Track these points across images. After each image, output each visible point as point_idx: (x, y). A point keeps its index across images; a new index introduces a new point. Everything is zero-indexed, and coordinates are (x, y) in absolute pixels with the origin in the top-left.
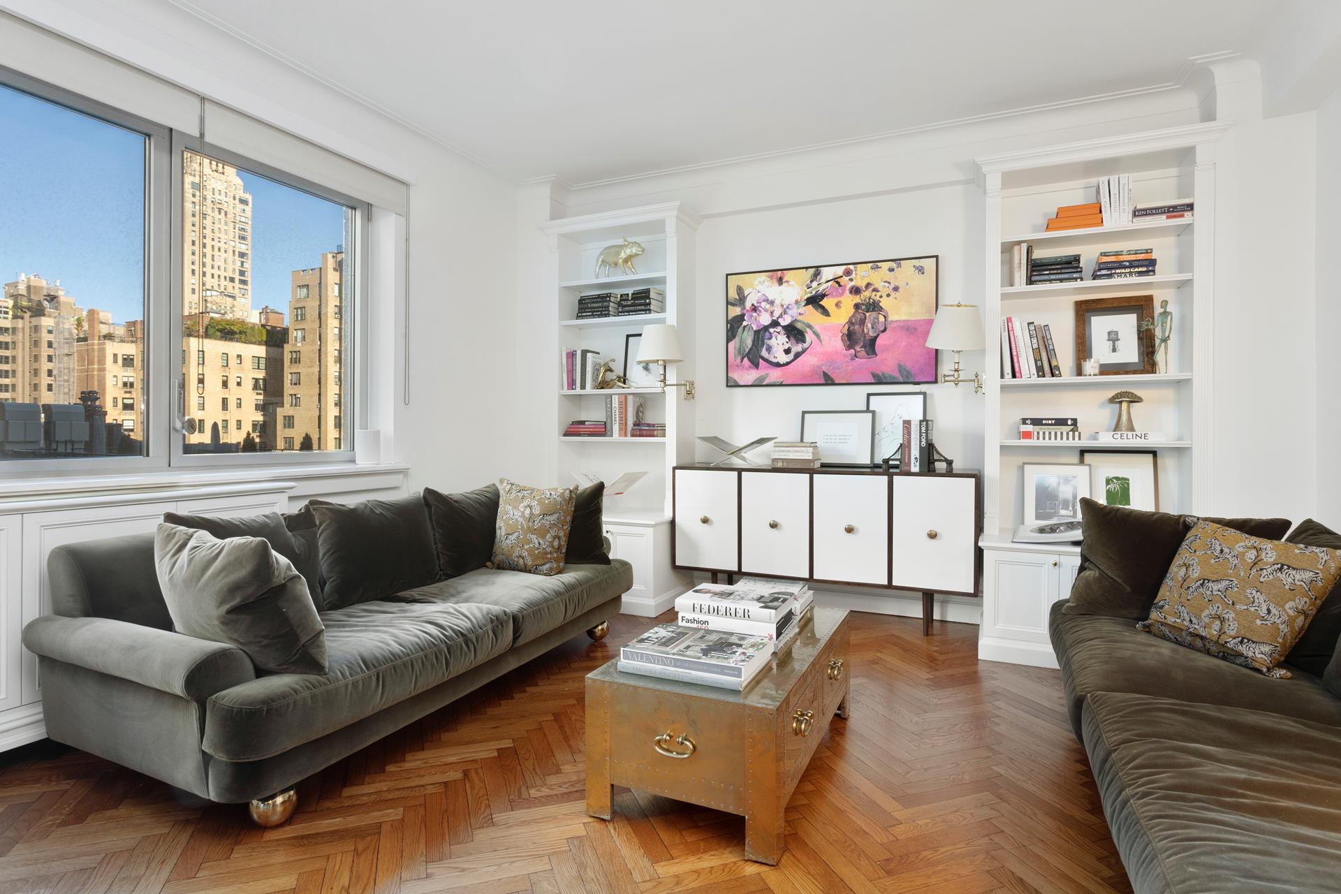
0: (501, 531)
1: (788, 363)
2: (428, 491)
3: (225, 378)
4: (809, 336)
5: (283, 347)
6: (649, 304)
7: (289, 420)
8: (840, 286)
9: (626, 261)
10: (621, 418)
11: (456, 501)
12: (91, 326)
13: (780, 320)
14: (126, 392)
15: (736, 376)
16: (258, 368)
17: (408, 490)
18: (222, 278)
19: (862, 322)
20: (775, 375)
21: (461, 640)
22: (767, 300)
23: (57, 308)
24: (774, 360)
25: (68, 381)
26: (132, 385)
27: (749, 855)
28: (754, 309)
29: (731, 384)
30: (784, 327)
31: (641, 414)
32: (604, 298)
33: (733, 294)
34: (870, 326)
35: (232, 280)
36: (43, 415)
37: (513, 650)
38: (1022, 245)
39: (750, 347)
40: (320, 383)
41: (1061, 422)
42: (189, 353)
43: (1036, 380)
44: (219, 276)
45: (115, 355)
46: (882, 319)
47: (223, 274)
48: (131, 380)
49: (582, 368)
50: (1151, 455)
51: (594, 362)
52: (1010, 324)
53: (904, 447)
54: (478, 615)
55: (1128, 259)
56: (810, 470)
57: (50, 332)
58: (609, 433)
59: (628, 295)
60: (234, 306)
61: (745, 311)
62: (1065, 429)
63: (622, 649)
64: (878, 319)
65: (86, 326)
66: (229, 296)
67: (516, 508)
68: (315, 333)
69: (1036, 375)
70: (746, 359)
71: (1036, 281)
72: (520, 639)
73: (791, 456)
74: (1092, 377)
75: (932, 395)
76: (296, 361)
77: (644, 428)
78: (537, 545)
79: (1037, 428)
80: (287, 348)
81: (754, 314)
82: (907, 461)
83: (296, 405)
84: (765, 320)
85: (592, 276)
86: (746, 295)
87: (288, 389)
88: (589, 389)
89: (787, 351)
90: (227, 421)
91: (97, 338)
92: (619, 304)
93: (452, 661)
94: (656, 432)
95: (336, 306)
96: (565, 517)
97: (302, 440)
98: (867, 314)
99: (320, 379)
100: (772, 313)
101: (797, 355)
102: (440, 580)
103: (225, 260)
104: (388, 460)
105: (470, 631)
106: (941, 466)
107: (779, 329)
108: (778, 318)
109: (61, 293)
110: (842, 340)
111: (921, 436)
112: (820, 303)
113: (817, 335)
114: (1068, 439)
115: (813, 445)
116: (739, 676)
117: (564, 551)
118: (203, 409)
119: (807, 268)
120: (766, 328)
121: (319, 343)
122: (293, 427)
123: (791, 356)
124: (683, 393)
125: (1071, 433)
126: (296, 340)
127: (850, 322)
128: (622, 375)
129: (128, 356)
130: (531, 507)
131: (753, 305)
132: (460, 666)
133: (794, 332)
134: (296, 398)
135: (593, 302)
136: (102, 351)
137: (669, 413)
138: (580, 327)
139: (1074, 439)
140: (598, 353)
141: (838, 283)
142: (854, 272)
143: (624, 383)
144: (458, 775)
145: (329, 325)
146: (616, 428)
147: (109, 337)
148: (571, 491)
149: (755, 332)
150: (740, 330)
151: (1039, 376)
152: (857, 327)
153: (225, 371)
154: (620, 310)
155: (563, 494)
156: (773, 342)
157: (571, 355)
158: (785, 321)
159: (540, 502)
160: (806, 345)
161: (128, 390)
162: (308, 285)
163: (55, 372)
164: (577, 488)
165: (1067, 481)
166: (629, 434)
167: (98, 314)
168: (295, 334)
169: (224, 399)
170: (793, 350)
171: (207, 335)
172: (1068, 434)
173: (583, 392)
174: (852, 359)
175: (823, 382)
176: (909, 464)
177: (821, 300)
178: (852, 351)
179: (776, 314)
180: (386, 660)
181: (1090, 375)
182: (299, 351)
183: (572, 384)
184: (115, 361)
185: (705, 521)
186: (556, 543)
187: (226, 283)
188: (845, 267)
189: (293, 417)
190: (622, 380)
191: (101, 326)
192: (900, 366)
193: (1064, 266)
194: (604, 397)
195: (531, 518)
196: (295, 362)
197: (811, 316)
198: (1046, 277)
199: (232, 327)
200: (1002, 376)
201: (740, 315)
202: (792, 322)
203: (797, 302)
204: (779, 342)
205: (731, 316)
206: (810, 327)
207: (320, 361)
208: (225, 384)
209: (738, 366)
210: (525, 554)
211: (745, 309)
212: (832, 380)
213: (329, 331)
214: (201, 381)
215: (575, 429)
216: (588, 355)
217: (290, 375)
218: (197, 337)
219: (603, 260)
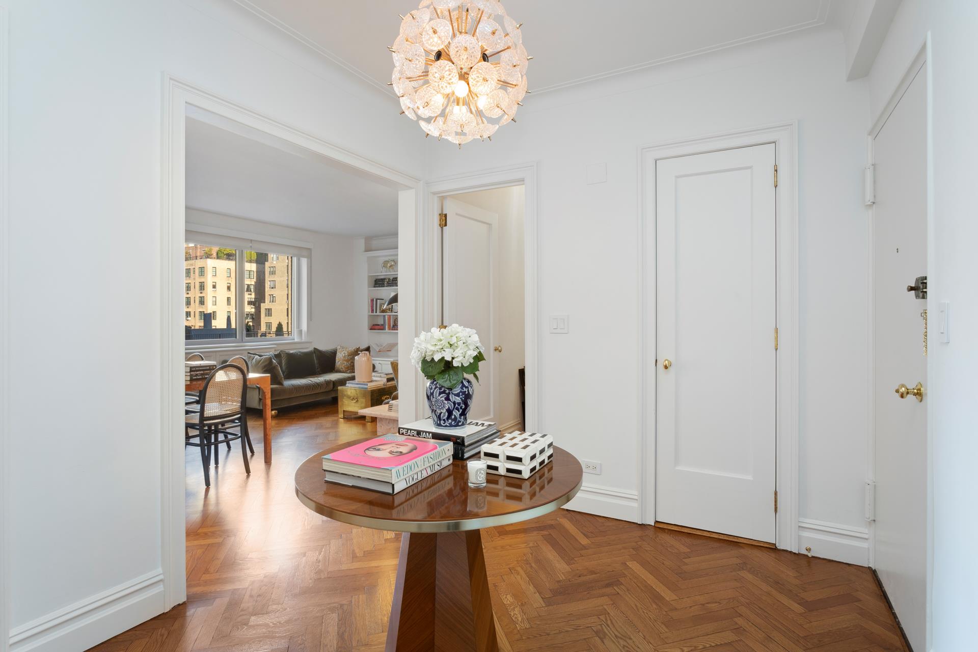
0: (337, 361)
2: (315, 349)
3: (229, 284)
5: (264, 264)
7: (269, 311)
9: (391, 266)
10: (388, 324)
11: (324, 352)
16: (249, 278)
17: (310, 349)
31: (396, 322)
32: (383, 280)
42: (207, 268)
49: (376, 305)
51: (380, 303)
54: (323, 380)
58: (385, 329)
59: (390, 279)
67: (341, 354)
76: (273, 273)
78: (346, 365)
80: (267, 264)
83: (273, 302)
85: (379, 271)
87: (268, 291)
88: (378, 313)
90: (230, 312)
92: (388, 283)
97: (277, 325)
102: (317, 375)
104: (304, 339)
118: (216, 305)
121: (287, 261)
122: (271, 316)
126: (273, 260)
130: (345, 354)
132: (317, 391)
134: (273, 297)
135: (380, 281)
138: (376, 290)
140: (383, 299)
146: (387, 327)
153: (228, 280)
157: (372, 300)
159: (348, 352)
164: (359, 348)
166: (391, 329)
169: (228, 298)
171: (218, 257)
173: (376, 314)
182: (275, 267)
183: (372, 311)
186: (352, 364)
189: (271, 309)
194: (383, 316)
195: (343, 357)
208: (229, 289)
210: (343, 367)
214: (214, 287)
215: (374, 327)
216: (378, 300)
217: (269, 282)
218: (211, 258)
219: (383, 266)
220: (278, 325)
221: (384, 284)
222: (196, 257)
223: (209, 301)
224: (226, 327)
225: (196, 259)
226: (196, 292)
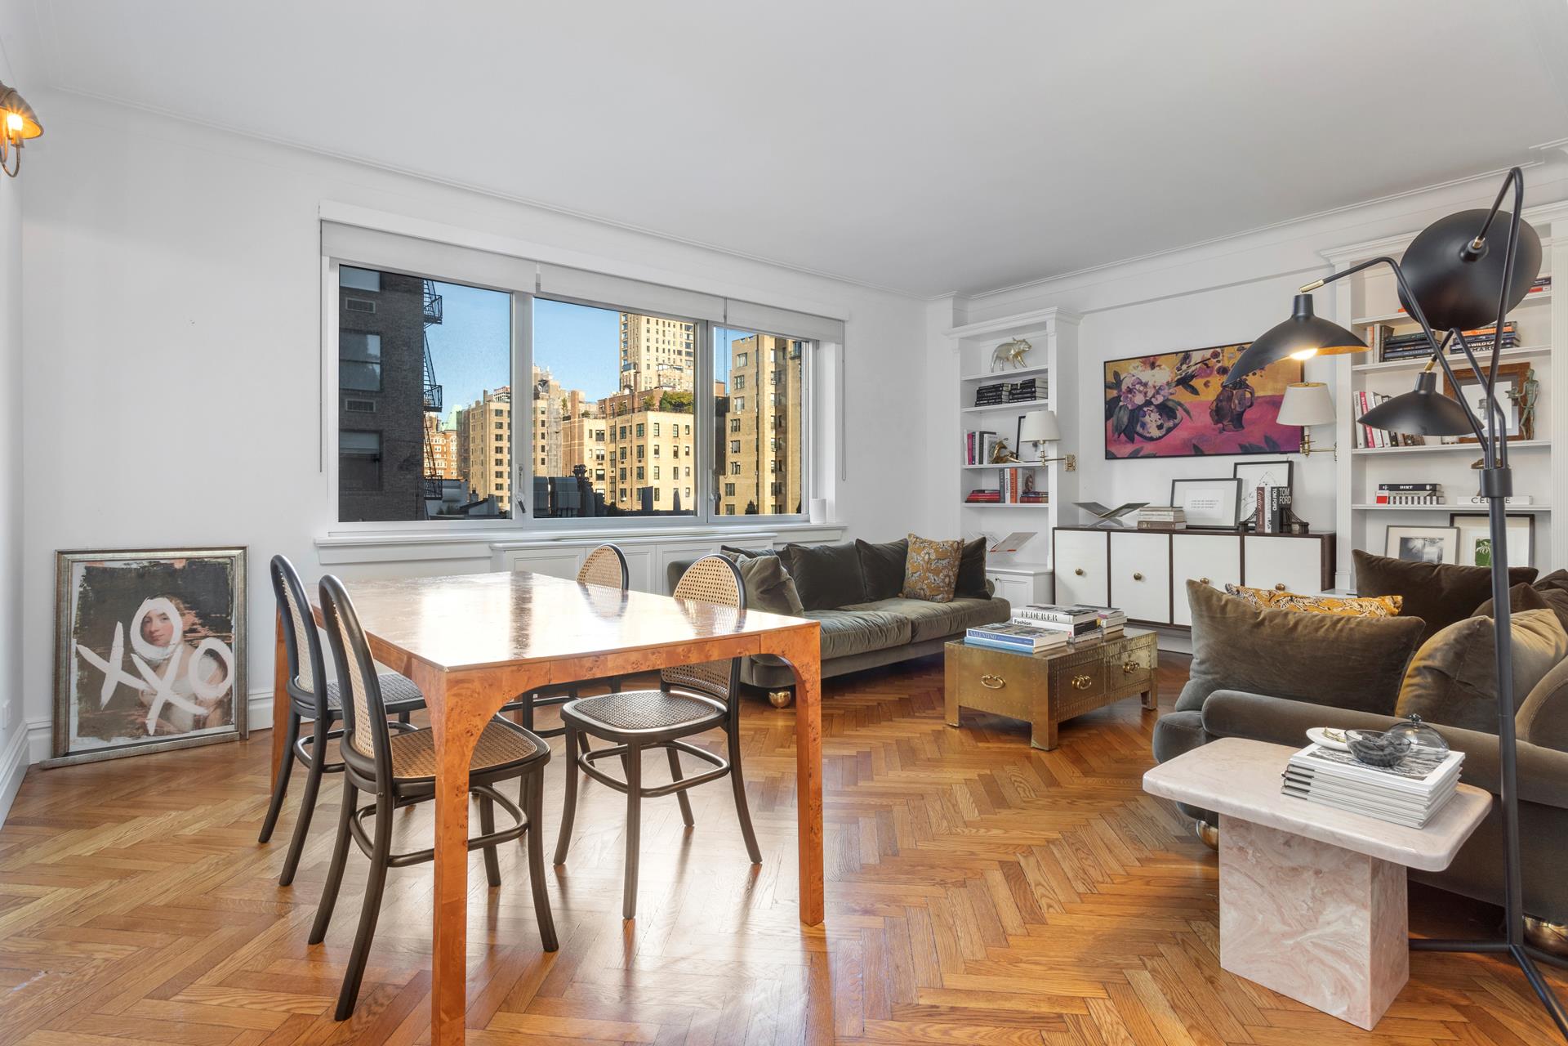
0: (909, 572)
1: (1160, 438)
2: (858, 540)
3: (676, 448)
4: (1180, 413)
5: (724, 416)
6: (1035, 392)
7: (730, 487)
8: (1208, 367)
9: (1016, 356)
10: (1012, 488)
11: (878, 549)
12: (573, 406)
13: (1153, 400)
14: (599, 464)
15: (1113, 449)
17: (846, 540)
18: (672, 351)
19: (1230, 399)
20: (1148, 448)
21: (877, 629)
22: (1140, 383)
23: (547, 392)
24: (1148, 435)
25: (556, 455)
26: (603, 457)
27: (1033, 745)
28: (1130, 391)
29: (1110, 456)
30: (1157, 406)
31: (1030, 484)
32: (997, 388)
33: (1111, 379)
34: (1237, 402)
35: (680, 353)
36: (549, 486)
37: (912, 643)
38: (1375, 325)
39: (1126, 424)
40: (758, 450)
41: (1420, 487)
42: (647, 425)
43: (1389, 449)
44: (669, 350)
45: (591, 431)
46: (1248, 395)
47: (672, 348)
48: (603, 452)
49: (980, 447)
50: (1528, 519)
51: (990, 441)
52: (1363, 398)
53: (1259, 511)
54: (889, 617)
55: (1485, 333)
56: (1169, 530)
57: (543, 413)
58: (1002, 500)
59: (1017, 384)
60: (681, 378)
61: (1121, 393)
62: (1422, 494)
63: (967, 630)
64: (1245, 395)
65: (569, 405)
66: (678, 369)
67: (919, 554)
68: (753, 401)
69: (1389, 445)
70: (1122, 434)
71: (1389, 358)
72: (917, 636)
73: (1154, 519)
74: (1450, 445)
75: (1299, 464)
76: (736, 429)
77: (1032, 495)
78: (933, 581)
79: (1393, 493)
80: (729, 417)
81: (1130, 396)
82: (1261, 523)
83: (736, 473)
84: (1139, 399)
85: (987, 369)
86: (1122, 378)
87: (731, 457)
88: (986, 464)
89: (1160, 427)
91: (577, 416)
92: (1010, 393)
93: (871, 639)
94: (1040, 499)
95: (772, 372)
96: (954, 562)
97: (746, 507)
98: (1234, 392)
99: (757, 446)
100: (1146, 393)
101: (1169, 430)
102: (866, 602)
103: (674, 334)
104: (832, 520)
105: (883, 625)
106: (1296, 528)
107: (1152, 408)
108: (1151, 398)
109: (550, 378)
110: (1211, 416)
111: (1272, 501)
112: (1191, 383)
113: (1188, 412)
114: (1425, 503)
115: (1179, 510)
116: (1032, 645)
117: (953, 586)
118: (659, 478)
119: (1177, 353)
120: (1140, 407)
121: (757, 410)
122: (735, 495)
123: (1163, 431)
124: (1065, 467)
125: (1428, 498)
126: (736, 409)
127: (1218, 399)
128: (1015, 452)
129: (600, 431)
130: (929, 554)
131: (1128, 387)
132: (877, 645)
133: (1166, 410)
134: (737, 466)
135: (989, 392)
136: (581, 427)
137: (1051, 483)
138: (981, 412)
139: (1431, 503)
140: (995, 433)
141: (1206, 365)
142: (1221, 355)
143: (1017, 459)
144: (875, 704)
145: (766, 391)
146: (1008, 495)
147: (586, 415)
148: (958, 543)
149: (1131, 410)
150: (1117, 409)
151: (1392, 445)
152: (1224, 403)
153: (676, 442)
154: (1011, 397)
155: (952, 545)
156: (1147, 419)
157: (971, 436)
158: (1159, 399)
159: (936, 550)
160: (1176, 421)
161: (600, 462)
162: (746, 354)
163: (546, 448)
164: (963, 540)
165: (1433, 541)
166: (1019, 500)
167: (578, 395)
168: (735, 403)
169: (675, 468)
170: (1165, 425)
171: (662, 409)
172: (1425, 498)
173: (981, 466)
174: (1220, 432)
175: (1193, 453)
176: (1263, 526)
177: (1190, 381)
178: (1220, 425)
179: (1150, 394)
180: (835, 631)
181: (1448, 443)
182: (739, 420)
183: (972, 460)
184: (591, 437)
185: (1079, 573)
186: (947, 580)
187: (674, 356)
188: (1212, 350)
189: (734, 484)
190: (1015, 455)
191: (580, 404)
192: (1266, 437)
193: (1418, 343)
194: (998, 470)
195: (929, 562)
196: (736, 431)
197: (1182, 396)
198: (1399, 354)
199: (682, 400)
200: (1355, 445)
201: (1117, 397)
202: (1164, 401)
203: (1168, 383)
204: (1152, 419)
205: (1110, 396)
206: (1180, 404)
207: (758, 428)
208: (676, 454)
209: (1115, 441)
210: (925, 587)
211: (1121, 390)
212: (1202, 451)
213: (766, 399)
214: (657, 452)
215: (975, 497)
216: (985, 435)
217: (731, 444)
218: (653, 410)
219: (997, 357)
220: (749, 505)
221: (1000, 396)
222: (633, 410)
223: (650, 472)
224: (672, 509)
225: (634, 412)
226: (634, 460)
